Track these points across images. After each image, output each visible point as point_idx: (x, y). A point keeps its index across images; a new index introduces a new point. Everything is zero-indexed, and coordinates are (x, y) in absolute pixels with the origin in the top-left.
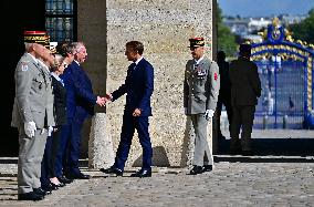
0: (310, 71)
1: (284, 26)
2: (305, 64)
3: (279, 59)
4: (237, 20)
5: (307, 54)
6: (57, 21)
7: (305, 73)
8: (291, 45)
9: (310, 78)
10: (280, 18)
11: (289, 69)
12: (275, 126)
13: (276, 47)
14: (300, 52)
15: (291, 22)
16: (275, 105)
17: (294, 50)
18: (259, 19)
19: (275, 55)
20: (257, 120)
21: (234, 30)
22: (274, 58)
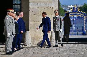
0: (84, 20)
1: (77, 7)
2: (83, 18)
3: (76, 16)
4: (65, 6)
5: (83, 15)
6: (18, 6)
7: (83, 20)
8: (79, 13)
9: (84, 21)
10: (76, 5)
11: (79, 19)
12: (75, 34)
13: (75, 13)
14: (82, 14)
15: (79, 6)
16: (75, 29)
17: (80, 14)
18: (70, 5)
19: (75, 15)
20: (70, 33)
21: (64, 8)
22: (75, 16)
